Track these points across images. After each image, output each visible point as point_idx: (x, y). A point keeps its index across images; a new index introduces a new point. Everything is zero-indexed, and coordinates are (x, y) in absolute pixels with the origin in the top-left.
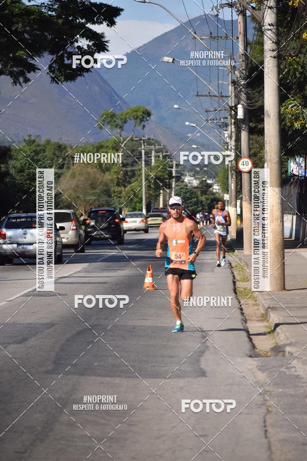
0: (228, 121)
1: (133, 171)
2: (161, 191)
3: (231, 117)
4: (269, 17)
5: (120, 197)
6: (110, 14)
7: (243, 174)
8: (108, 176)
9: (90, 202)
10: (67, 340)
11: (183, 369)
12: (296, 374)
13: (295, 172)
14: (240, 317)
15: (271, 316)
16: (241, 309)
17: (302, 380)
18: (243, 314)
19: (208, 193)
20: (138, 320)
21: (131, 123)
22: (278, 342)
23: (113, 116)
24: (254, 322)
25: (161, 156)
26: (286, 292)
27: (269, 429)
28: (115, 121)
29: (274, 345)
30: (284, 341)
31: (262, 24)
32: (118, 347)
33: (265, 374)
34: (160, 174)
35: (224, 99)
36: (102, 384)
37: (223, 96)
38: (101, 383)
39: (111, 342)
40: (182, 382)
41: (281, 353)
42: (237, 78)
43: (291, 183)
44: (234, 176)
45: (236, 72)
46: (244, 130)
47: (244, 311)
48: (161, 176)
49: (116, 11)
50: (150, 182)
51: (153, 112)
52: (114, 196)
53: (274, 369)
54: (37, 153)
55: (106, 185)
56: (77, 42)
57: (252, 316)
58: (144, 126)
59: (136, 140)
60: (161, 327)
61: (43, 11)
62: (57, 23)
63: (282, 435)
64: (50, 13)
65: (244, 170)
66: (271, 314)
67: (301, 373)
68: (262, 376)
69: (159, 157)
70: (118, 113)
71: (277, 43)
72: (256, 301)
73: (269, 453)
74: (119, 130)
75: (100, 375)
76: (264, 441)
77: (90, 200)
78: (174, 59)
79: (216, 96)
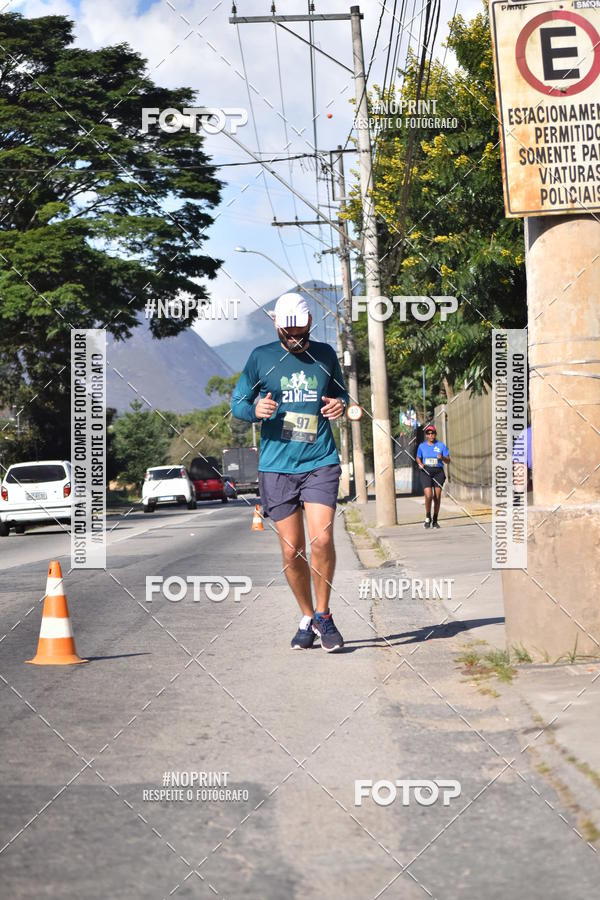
6: (210, 267)
7: (352, 422)
54: (144, 417)
56: (178, 296)
61: (142, 266)
62: (157, 278)
64: (150, 267)
65: (353, 418)
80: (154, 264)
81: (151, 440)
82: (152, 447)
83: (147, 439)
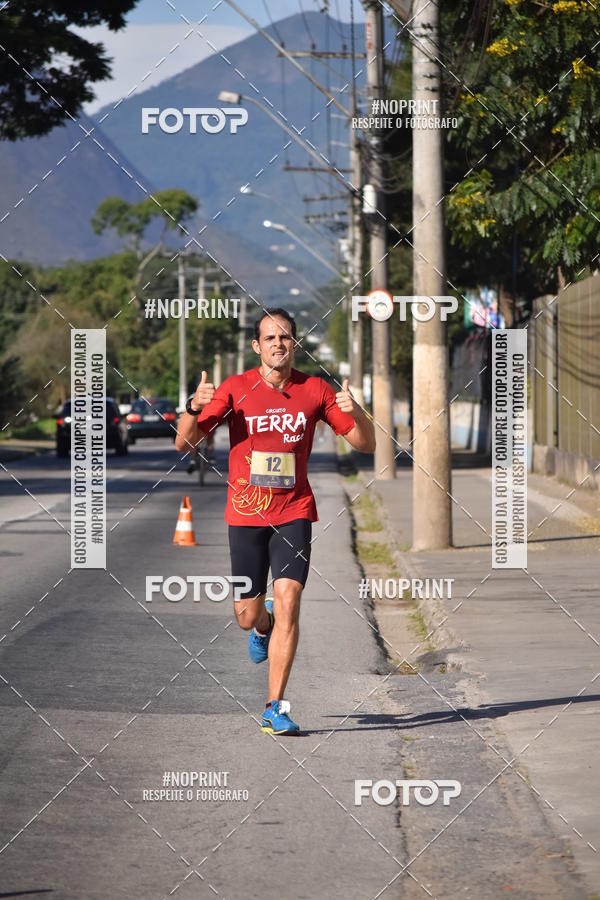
0: (348, 219)
2: (217, 357)
3: (355, 212)
4: (423, 12)
5: (136, 369)
7: (374, 323)
8: (112, 327)
10: (18, 640)
12: (465, 706)
13: (479, 321)
19: (310, 361)
21: (157, 224)
22: (434, 646)
23: (123, 208)
24: (388, 608)
25: (217, 289)
26: (454, 551)
27: (405, 811)
28: (127, 220)
29: (426, 652)
30: (446, 643)
31: (409, 25)
32: (116, 653)
33: (403, 706)
35: (340, 175)
36: (81, 725)
38: (79, 722)
39: (102, 645)
40: (238, 721)
41: (438, 667)
42: (364, 133)
43: (470, 342)
44: (359, 328)
46: (376, 235)
48: (215, 327)
50: (196, 339)
51: (201, 202)
52: (125, 366)
53: (422, 696)
56: (49, 61)
59: (167, 258)
60: (204, 616)
62: (10, 24)
63: (430, 823)
67: (473, 706)
68: (396, 710)
69: (212, 289)
70: (133, 202)
71: (439, 62)
72: (395, 567)
73: (403, 857)
74: (133, 237)
75: (77, 707)
76: (395, 833)
78: (240, 98)
79: (323, 170)
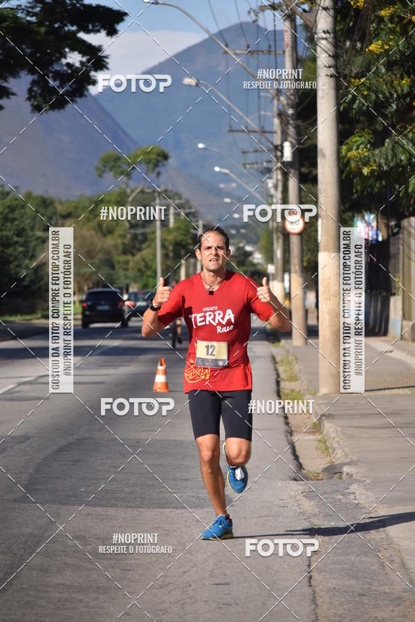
0: (273, 166)
1: (144, 235)
2: (183, 262)
3: (278, 160)
4: (324, 22)
5: (127, 269)
6: (110, 20)
7: (291, 236)
8: (110, 241)
9: (87, 276)
10: (46, 458)
11: (201, 495)
12: (356, 502)
13: (364, 235)
14: (283, 427)
15: (326, 426)
16: (286, 418)
17: (363, 511)
18: (287, 424)
19: (247, 263)
20: (143, 431)
22: (334, 460)
23: (117, 159)
24: (303, 434)
25: (183, 214)
27: (315, 575)
28: (120, 167)
29: (329, 464)
30: (342, 459)
31: (314, 31)
33: (312, 503)
34: (181, 238)
35: (267, 135)
36: (90, 516)
37: (265, 132)
38: (88, 514)
39: (105, 461)
41: (337, 475)
42: (283, 106)
44: (281, 241)
45: (282, 98)
46: (292, 177)
47: (290, 420)
48: (181, 241)
49: (119, 16)
50: (168, 249)
51: (171, 154)
52: (119, 268)
54: (12, 209)
55: (108, 252)
56: (65, 57)
57: (300, 427)
58: (159, 174)
59: (148, 193)
60: (175, 441)
61: (19, 15)
62: (38, 33)
63: (332, 583)
64: (29, 18)
65: (292, 231)
66: (325, 424)
67: (361, 502)
68: (308, 505)
69: (180, 214)
71: (335, 57)
73: (313, 607)
74: (124, 178)
76: (308, 590)
77: (85, 273)
78: (198, 82)
79: (255, 132)
80: (35, 14)
81: (21, 240)
82: (21, 249)
83: (16, 239)
